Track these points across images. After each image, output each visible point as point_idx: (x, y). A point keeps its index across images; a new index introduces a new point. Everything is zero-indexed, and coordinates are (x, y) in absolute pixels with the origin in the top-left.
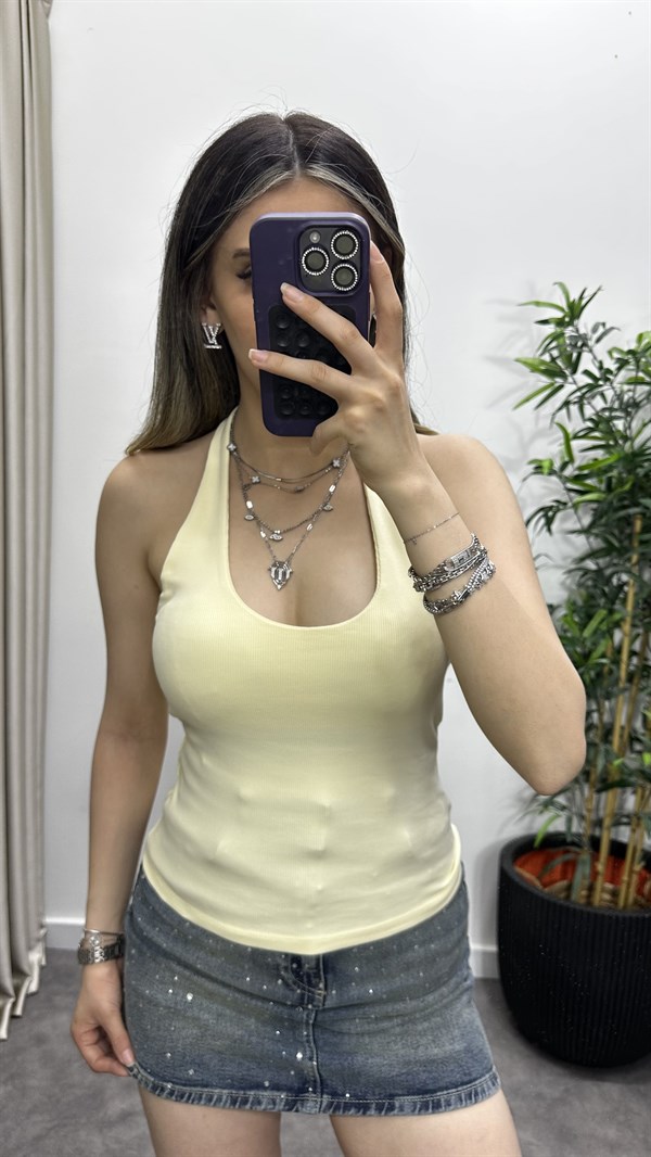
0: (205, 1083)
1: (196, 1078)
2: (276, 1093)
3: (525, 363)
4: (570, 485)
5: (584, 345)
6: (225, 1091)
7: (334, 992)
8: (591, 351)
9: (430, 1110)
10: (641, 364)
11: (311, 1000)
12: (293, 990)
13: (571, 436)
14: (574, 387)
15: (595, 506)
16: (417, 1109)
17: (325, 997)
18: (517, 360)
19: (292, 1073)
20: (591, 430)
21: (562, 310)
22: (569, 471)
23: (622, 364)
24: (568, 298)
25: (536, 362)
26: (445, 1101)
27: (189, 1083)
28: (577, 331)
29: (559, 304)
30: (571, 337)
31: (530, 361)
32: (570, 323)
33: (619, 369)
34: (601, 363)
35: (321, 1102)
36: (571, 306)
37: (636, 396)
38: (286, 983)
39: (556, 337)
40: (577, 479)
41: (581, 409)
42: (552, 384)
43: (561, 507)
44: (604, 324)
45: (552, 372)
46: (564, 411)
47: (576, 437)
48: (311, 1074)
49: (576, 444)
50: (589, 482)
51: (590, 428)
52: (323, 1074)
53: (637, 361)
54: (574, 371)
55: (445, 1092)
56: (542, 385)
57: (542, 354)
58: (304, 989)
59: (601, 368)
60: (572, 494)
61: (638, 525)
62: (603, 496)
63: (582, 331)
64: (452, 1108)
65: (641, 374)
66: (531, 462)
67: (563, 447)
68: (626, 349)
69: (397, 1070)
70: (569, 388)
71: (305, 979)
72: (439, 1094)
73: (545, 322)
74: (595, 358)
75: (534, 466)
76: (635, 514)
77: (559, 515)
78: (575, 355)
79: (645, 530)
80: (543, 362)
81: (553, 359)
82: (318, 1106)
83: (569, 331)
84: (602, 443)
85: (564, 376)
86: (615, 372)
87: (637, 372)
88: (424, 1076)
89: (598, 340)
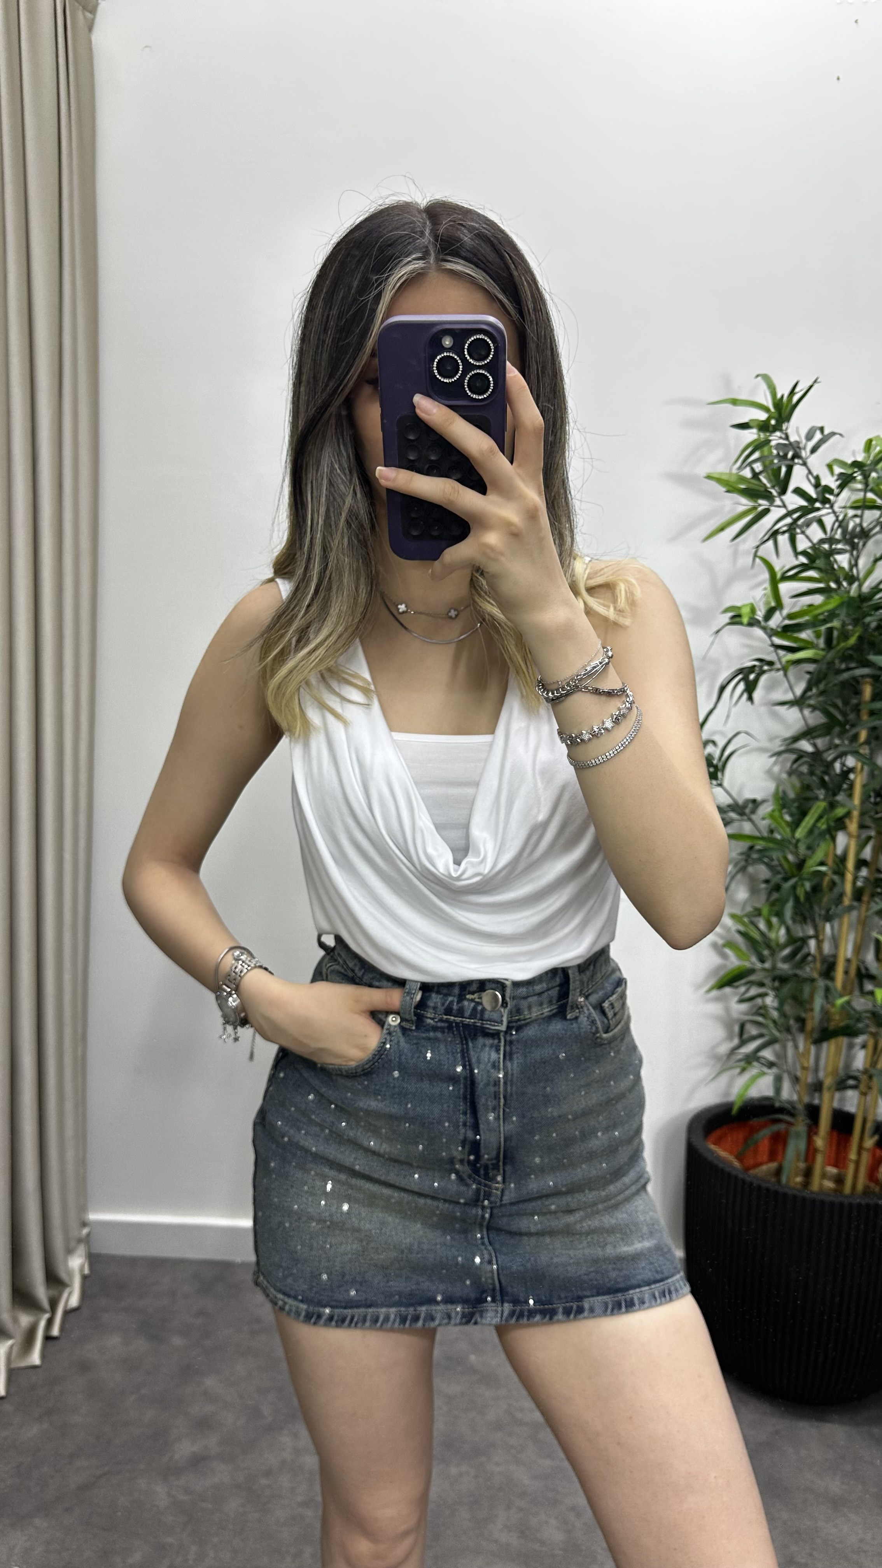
0: (369, 1302)
1: (358, 1298)
2: (449, 1306)
3: (719, 480)
4: (777, 641)
5: (796, 456)
6: (393, 1310)
7: (512, 1185)
8: (805, 464)
9: (623, 1309)
10: (870, 479)
11: (488, 1196)
12: (467, 1185)
13: (779, 576)
14: (783, 511)
15: (811, 667)
16: (609, 1310)
17: (503, 1191)
18: (709, 477)
19: (468, 1282)
20: (805, 567)
21: (766, 409)
22: (776, 621)
23: (845, 481)
24: (774, 393)
25: (733, 479)
26: (639, 1299)
27: (351, 1304)
28: (787, 438)
29: (763, 402)
30: (778, 446)
31: (724, 477)
32: (777, 428)
33: (842, 487)
34: (817, 478)
35: (502, 1312)
36: (778, 404)
37: (865, 525)
38: (460, 1178)
39: (758, 446)
40: (786, 630)
41: (793, 541)
42: (755, 508)
43: (766, 668)
44: (822, 429)
45: (754, 492)
46: (770, 543)
47: (784, 578)
48: (490, 1281)
49: (785, 588)
50: (804, 635)
51: (803, 565)
52: (503, 1281)
53: (866, 477)
54: (783, 491)
55: (638, 1290)
56: (741, 509)
57: (740, 468)
58: (479, 1183)
59: (817, 485)
60: (781, 653)
61: (868, 691)
62: (822, 653)
63: (793, 438)
64: (646, 1305)
65: (870, 495)
66: (726, 611)
67: (769, 591)
68: (849, 461)
69: (584, 1268)
70: (776, 513)
71: (482, 1172)
72: (631, 1292)
73: (744, 426)
74: (810, 472)
75: (730, 614)
76: (863, 676)
77: (764, 679)
78: (784, 470)
79: (875, 697)
80: (743, 479)
81: (755, 475)
82: (499, 1315)
83: (776, 439)
84: (822, 585)
85: (769, 497)
86: (836, 491)
87: (865, 491)
88: (613, 1274)
89: (814, 450)
